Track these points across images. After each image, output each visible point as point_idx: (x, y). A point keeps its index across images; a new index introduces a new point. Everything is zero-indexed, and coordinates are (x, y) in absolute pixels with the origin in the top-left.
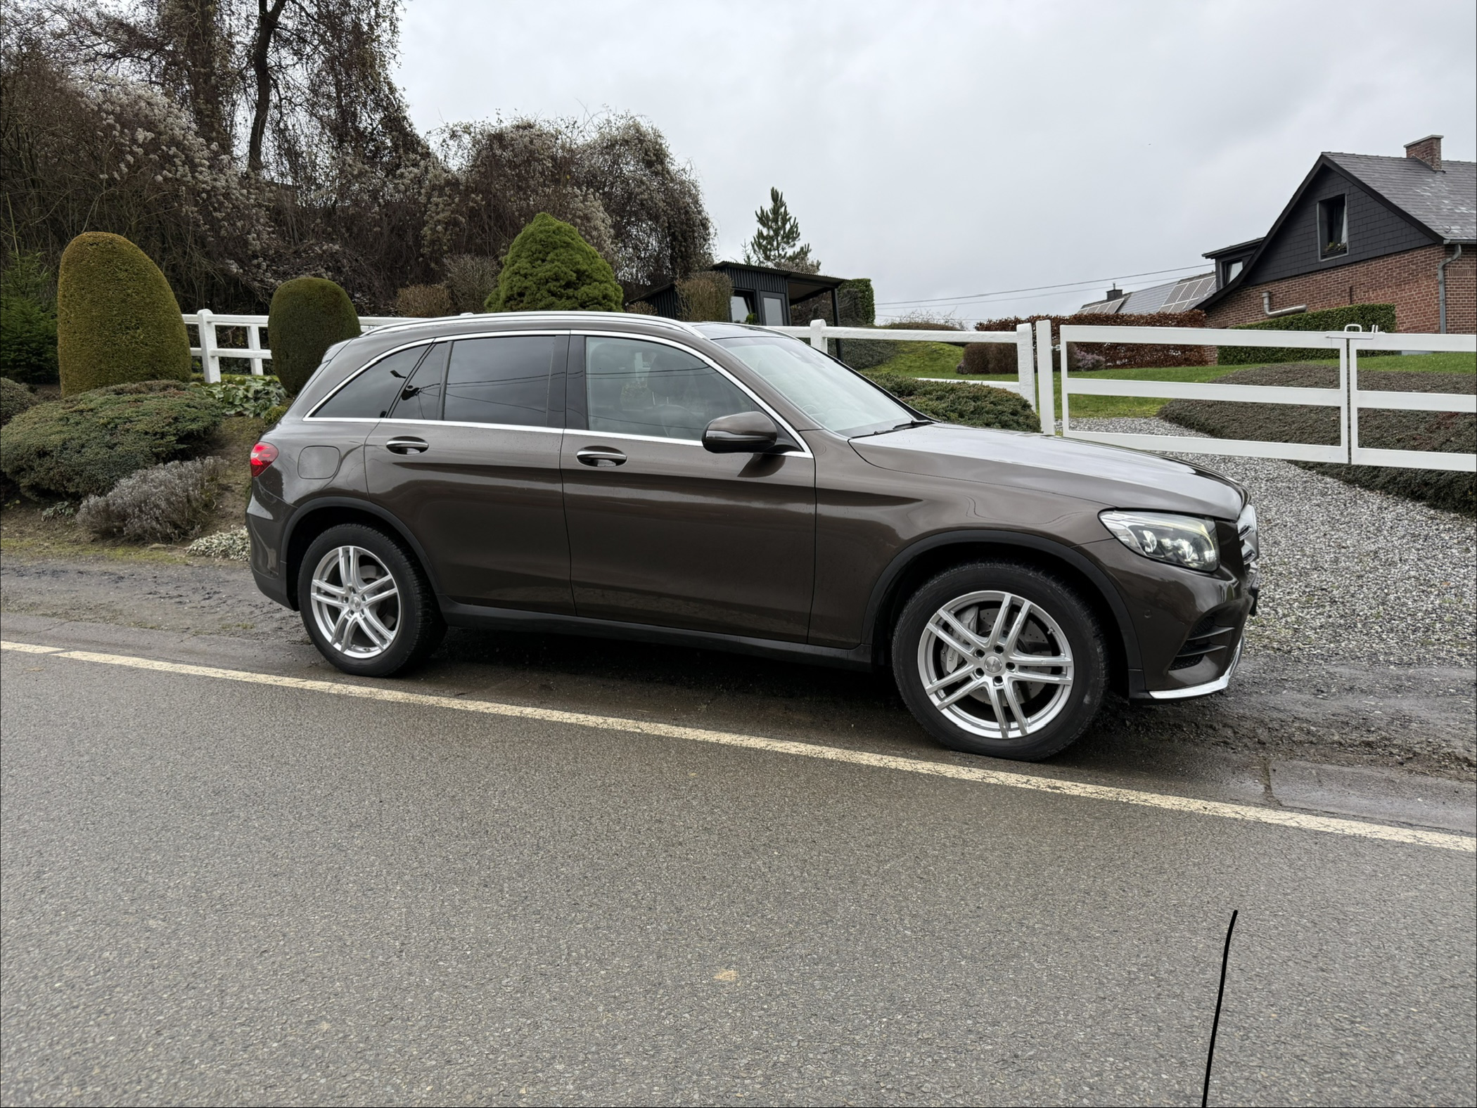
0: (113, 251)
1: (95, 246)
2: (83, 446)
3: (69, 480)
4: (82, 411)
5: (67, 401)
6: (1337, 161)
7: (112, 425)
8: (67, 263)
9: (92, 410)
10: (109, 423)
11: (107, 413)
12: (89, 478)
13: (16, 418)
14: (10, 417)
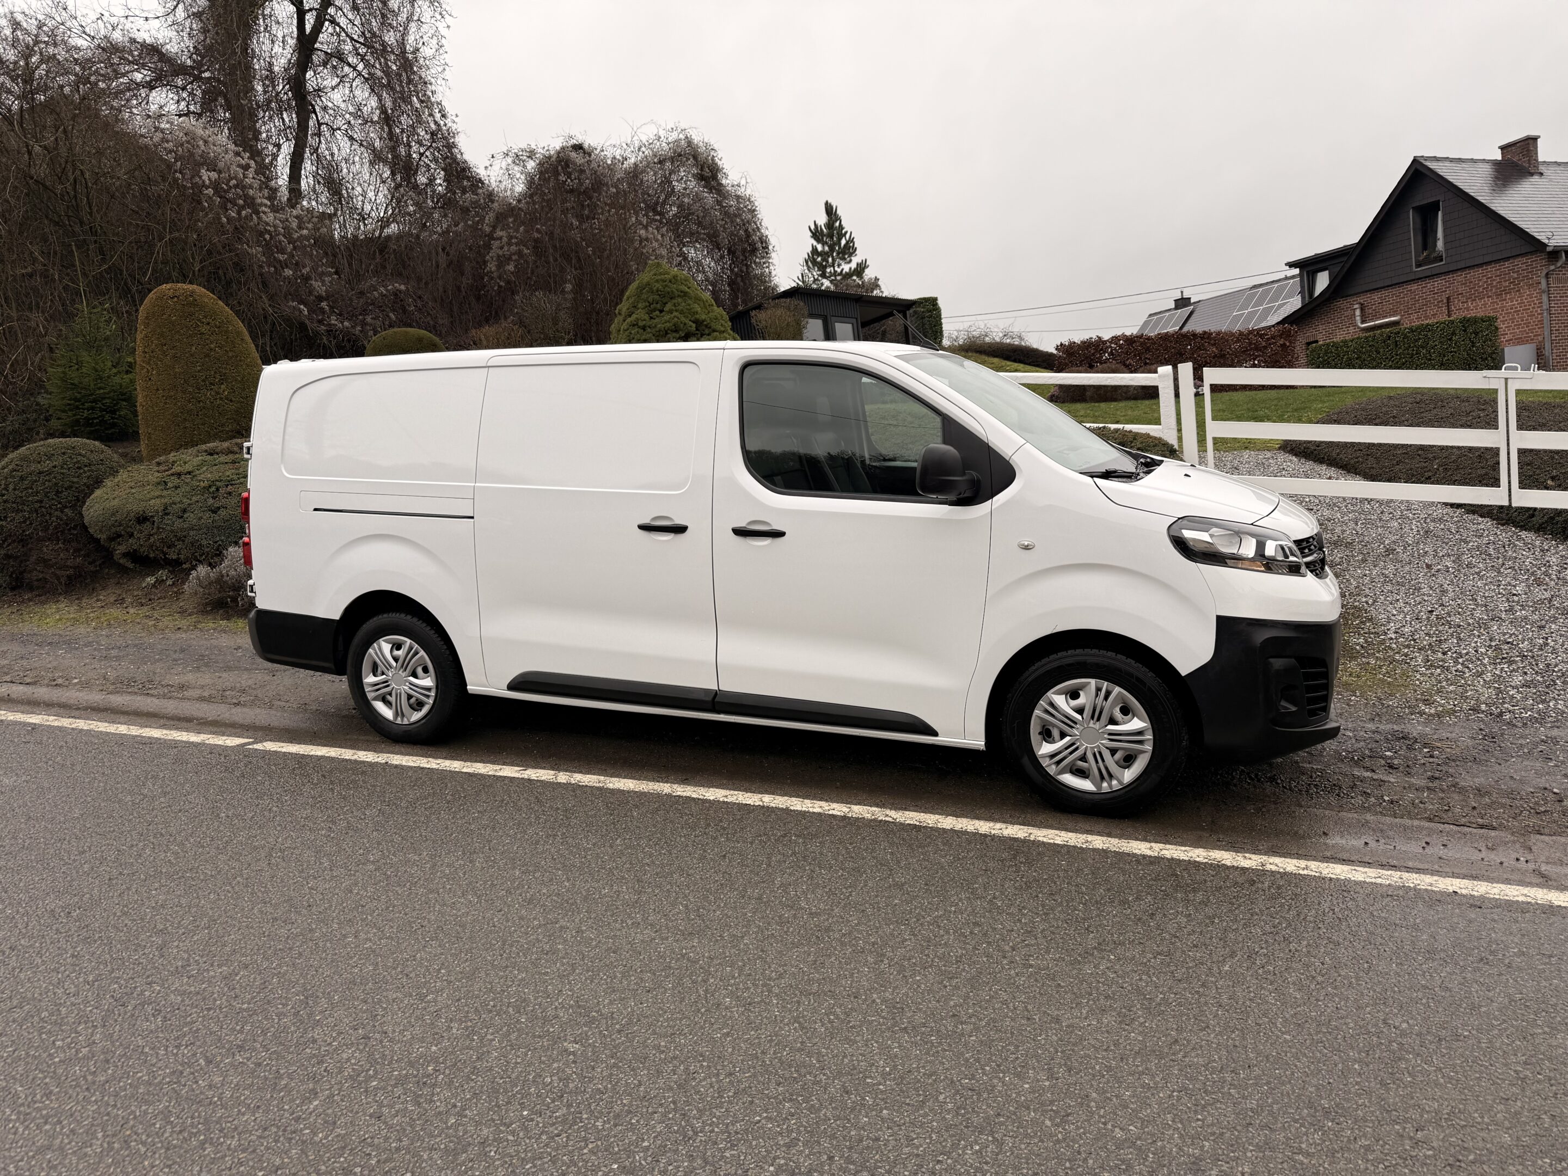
0: (194, 304)
1: (176, 299)
2: (184, 511)
3: (169, 547)
4: (179, 475)
5: (159, 464)
6: (1432, 165)
7: (213, 489)
8: (147, 318)
9: (189, 473)
10: (210, 487)
11: (207, 475)
12: (192, 544)
13: (108, 483)
14: (102, 482)
